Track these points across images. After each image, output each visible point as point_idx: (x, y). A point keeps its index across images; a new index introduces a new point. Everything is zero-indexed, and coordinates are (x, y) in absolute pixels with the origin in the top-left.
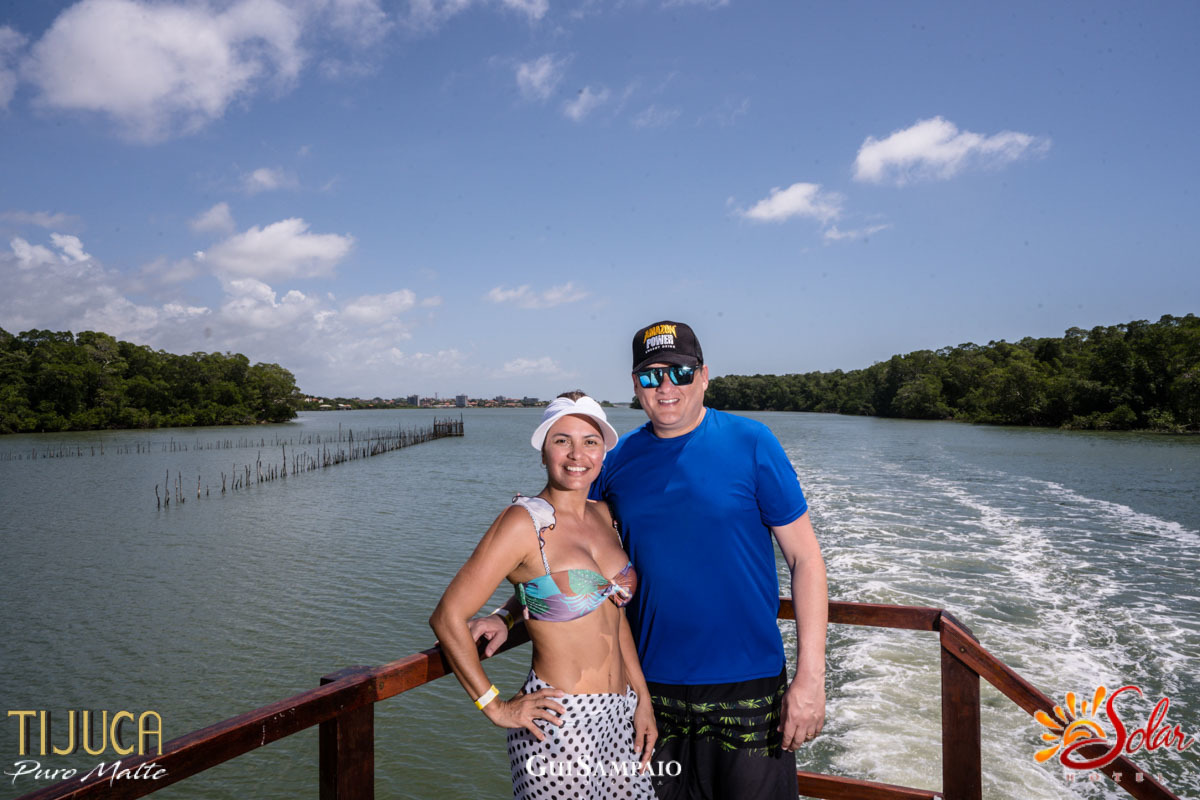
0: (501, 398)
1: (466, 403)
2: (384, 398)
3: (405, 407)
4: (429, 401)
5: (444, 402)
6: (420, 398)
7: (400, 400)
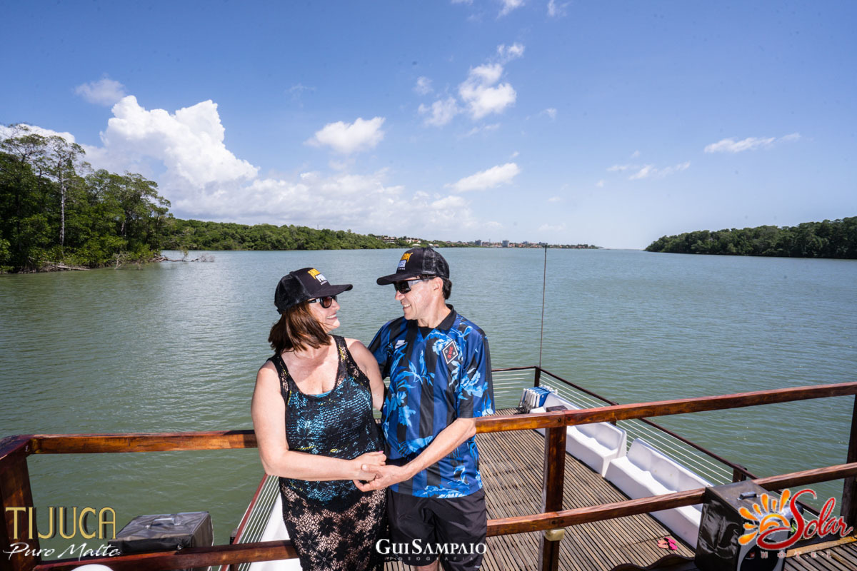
0: (526, 242)
1: (508, 245)
2: (463, 241)
3: (474, 247)
4: (486, 243)
5: (495, 244)
6: (482, 242)
7: (471, 243)
